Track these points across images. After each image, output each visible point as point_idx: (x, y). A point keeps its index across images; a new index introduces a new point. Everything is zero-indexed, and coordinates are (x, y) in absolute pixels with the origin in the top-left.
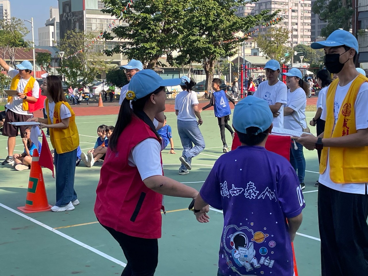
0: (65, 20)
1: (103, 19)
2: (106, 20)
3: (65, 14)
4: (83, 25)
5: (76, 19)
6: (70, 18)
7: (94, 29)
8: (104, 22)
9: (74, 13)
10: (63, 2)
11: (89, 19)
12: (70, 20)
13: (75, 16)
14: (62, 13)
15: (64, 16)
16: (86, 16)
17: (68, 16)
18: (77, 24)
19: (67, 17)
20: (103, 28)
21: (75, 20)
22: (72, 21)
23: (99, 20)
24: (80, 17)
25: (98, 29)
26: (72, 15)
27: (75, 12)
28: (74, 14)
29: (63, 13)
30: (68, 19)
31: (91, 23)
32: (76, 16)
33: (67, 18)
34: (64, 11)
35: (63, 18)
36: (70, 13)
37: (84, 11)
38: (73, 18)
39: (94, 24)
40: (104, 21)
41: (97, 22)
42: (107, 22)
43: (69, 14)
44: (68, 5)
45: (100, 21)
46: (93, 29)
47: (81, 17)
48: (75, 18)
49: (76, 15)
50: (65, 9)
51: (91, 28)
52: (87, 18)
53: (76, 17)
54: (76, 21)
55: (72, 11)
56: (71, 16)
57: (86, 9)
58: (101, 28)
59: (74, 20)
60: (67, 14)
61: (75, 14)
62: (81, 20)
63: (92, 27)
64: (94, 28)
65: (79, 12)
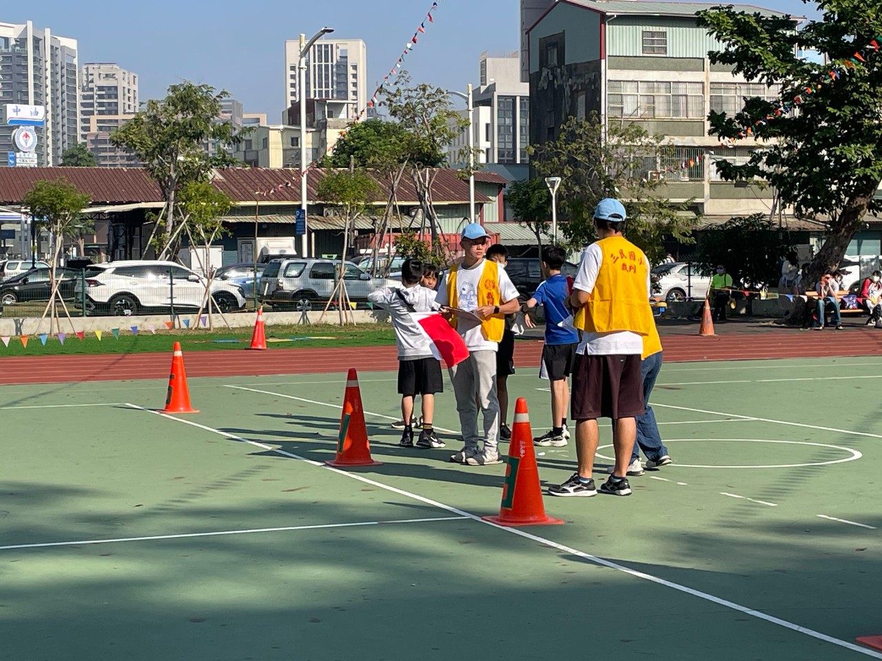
0: (545, 88)
1: (657, 82)
2: (663, 86)
3: (544, 73)
4: (598, 100)
5: (578, 86)
6: (560, 82)
7: (630, 112)
8: (658, 92)
9: (573, 67)
10: (540, 39)
11: (616, 84)
12: (561, 87)
13: (576, 76)
14: (538, 70)
15: (544, 77)
16: (609, 74)
17: (555, 77)
18: (582, 99)
19: (551, 79)
20: (654, 107)
21: (574, 88)
22: (567, 89)
23: (645, 85)
24: (590, 79)
25: (640, 112)
26: (565, 73)
27: (576, 64)
28: (572, 70)
29: (541, 69)
30: (554, 84)
31: (622, 95)
32: (579, 76)
33: (551, 83)
34: (543, 62)
35: (541, 82)
36: (560, 68)
37: (603, 61)
38: (570, 83)
39: (629, 97)
40: (658, 88)
41: (640, 93)
42: (668, 90)
43: (559, 70)
44: (554, 45)
45: (649, 88)
46: (625, 111)
47: (593, 78)
48: (575, 83)
49: (577, 73)
50: (547, 60)
51: (622, 108)
52: (609, 81)
53: (578, 79)
54: (577, 91)
55: (566, 64)
56: (564, 78)
57: (607, 54)
58: (648, 109)
59: (571, 87)
60: (552, 69)
61: (576, 69)
62: (593, 88)
63: (625, 105)
64: (629, 108)
65: (587, 64)
